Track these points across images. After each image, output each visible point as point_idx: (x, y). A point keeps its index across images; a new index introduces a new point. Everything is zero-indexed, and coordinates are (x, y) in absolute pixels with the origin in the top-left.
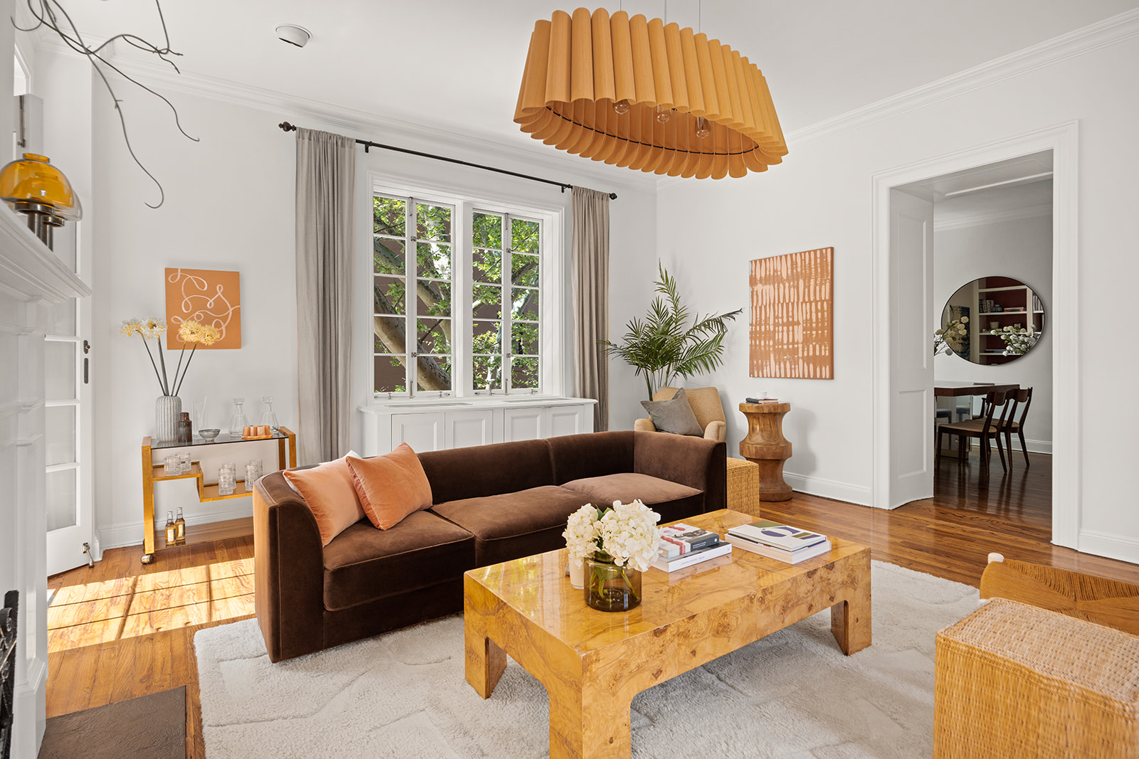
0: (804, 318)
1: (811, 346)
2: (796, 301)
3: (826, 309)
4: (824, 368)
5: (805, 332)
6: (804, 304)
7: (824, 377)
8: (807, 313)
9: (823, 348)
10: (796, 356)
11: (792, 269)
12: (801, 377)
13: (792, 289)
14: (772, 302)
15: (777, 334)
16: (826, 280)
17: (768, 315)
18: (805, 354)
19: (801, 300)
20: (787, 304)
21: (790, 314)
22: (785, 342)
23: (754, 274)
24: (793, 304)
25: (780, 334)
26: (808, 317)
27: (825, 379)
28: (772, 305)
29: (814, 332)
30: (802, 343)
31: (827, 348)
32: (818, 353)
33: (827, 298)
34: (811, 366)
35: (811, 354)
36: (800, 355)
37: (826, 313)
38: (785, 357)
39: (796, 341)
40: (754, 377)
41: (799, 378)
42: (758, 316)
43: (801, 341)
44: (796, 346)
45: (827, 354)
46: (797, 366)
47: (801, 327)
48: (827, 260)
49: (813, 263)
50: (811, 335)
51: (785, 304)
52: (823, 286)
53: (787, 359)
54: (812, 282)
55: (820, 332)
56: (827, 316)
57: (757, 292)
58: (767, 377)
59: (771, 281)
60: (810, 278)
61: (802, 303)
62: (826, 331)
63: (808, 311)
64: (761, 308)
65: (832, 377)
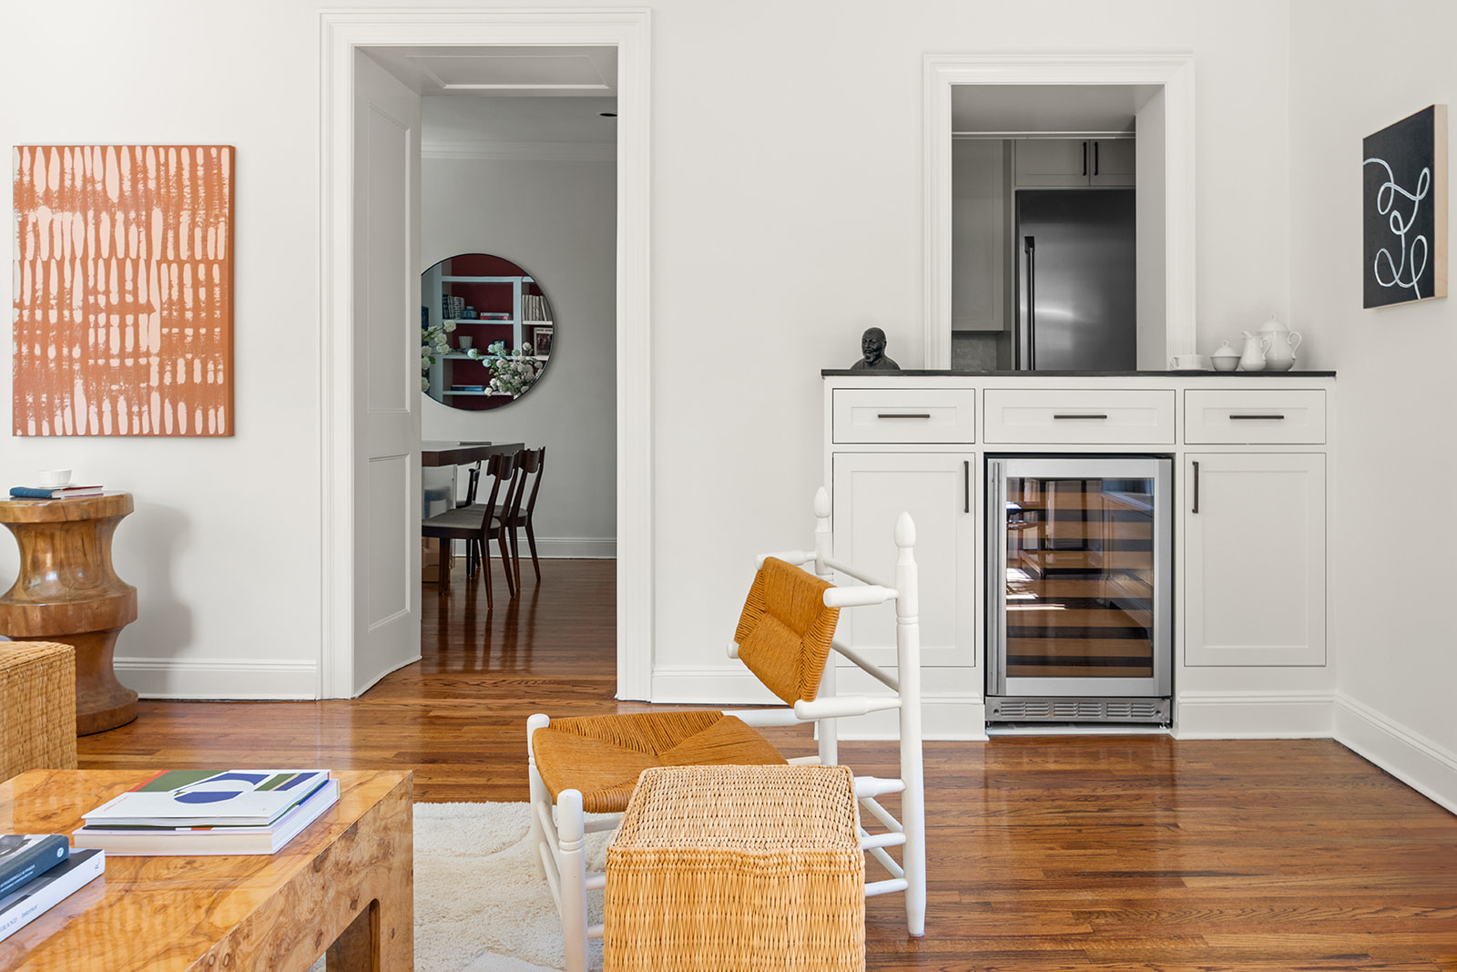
0: (165, 298)
1: (181, 363)
2: (143, 255)
3: (217, 281)
4: (212, 412)
5: (165, 331)
6: (164, 266)
7: (212, 431)
8: (170, 287)
9: (211, 366)
10: (143, 385)
11: (134, 182)
12: (156, 431)
13: (133, 229)
14: (79, 254)
15: (92, 332)
16: (217, 217)
17: (67, 285)
18: (168, 380)
19: (157, 255)
20: (121, 264)
21: (129, 286)
22: (115, 349)
23: (26, 179)
24: (135, 263)
25: (102, 332)
26: (175, 296)
27: (216, 435)
28: (78, 262)
29: (189, 331)
30: (159, 354)
31: (221, 367)
32: (197, 379)
33: (221, 257)
34: (182, 407)
35: (181, 379)
36: (154, 381)
37: (217, 291)
38: (114, 387)
39: (143, 349)
40: (25, 434)
41: (151, 435)
42: (39, 286)
43: (155, 348)
44: (143, 361)
45: (220, 380)
46: (145, 408)
47: (156, 317)
48: (220, 173)
49: (186, 174)
50: (182, 336)
51: (114, 262)
52: (211, 231)
53: (120, 392)
54: (185, 217)
55: (203, 331)
56: (221, 294)
57: (35, 225)
58: (65, 435)
59: (78, 203)
60: (179, 208)
61: (159, 264)
62: (217, 330)
63: (175, 282)
64: (46, 266)
65: (231, 431)
